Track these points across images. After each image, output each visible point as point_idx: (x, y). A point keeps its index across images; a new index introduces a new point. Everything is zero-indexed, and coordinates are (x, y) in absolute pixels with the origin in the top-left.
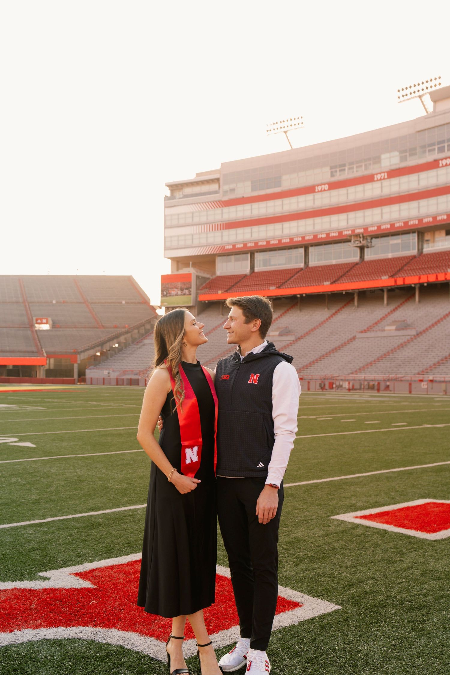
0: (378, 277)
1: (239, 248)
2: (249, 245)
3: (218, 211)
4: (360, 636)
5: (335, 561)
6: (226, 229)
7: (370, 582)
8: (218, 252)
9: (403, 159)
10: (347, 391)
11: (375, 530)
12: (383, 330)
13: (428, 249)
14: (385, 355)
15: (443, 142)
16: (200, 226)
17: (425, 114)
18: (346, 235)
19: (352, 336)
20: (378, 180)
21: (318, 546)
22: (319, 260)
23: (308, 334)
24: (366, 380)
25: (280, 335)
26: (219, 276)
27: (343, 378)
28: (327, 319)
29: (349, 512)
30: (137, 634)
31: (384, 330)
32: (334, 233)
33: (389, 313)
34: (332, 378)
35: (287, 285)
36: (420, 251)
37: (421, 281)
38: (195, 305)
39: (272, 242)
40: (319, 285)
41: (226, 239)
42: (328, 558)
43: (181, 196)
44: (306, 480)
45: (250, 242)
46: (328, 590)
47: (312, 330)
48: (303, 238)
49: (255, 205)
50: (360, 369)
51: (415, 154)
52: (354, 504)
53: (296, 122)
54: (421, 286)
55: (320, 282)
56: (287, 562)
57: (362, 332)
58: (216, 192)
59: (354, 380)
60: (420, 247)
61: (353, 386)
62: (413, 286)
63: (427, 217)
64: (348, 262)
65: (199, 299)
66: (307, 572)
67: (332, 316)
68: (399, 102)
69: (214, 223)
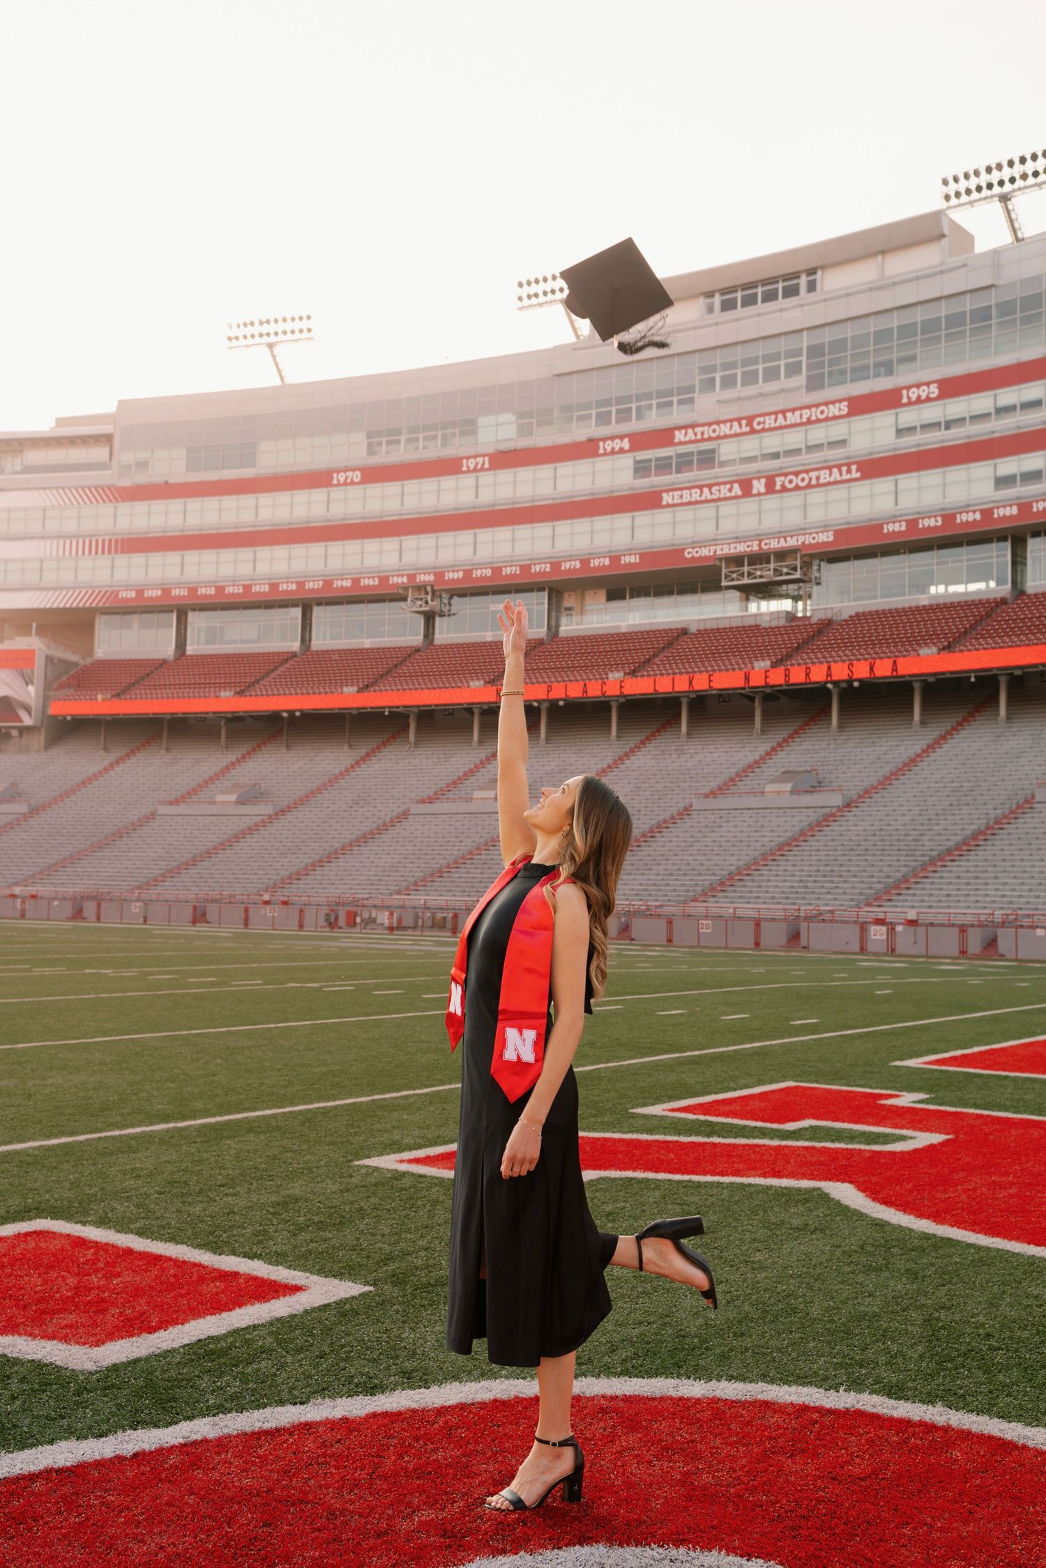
0: (461, 682)
1: (151, 598)
2: (176, 592)
3: (107, 510)
4: (404, 1322)
5: (362, 1227)
6: (122, 552)
7: (423, 1254)
8: (100, 605)
9: (524, 430)
10: (387, 932)
11: (435, 1181)
12: (469, 800)
13: (570, 627)
14: (471, 853)
15: (608, 402)
16: (61, 542)
17: (572, 339)
18: (396, 585)
19: (401, 809)
20: (468, 471)
21: (331, 1207)
22: (333, 637)
23: (303, 801)
24: (428, 908)
25: (240, 802)
26: (102, 661)
27: (378, 902)
28: (347, 770)
29: (389, 1154)
30: (24, 1338)
31: (472, 799)
32: (369, 578)
33: (482, 762)
34: (354, 902)
35: (261, 690)
36: (553, 629)
37: (552, 696)
38: (39, 724)
39: (229, 590)
40: (332, 693)
41: (121, 575)
42: (351, 1222)
43: (18, 468)
44: (305, 1103)
45: (179, 585)
46: (351, 1268)
47: (313, 793)
48: (301, 585)
49: (194, 504)
50: (416, 884)
51: (550, 423)
52: (397, 1141)
53: (297, 325)
54: (553, 705)
55: (335, 687)
56: (276, 1231)
57: (423, 801)
58: (102, 466)
59: (403, 907)
60: (553, 623)
61: (400, 920)
62: (535, 704)
63: (571, 558)
64: (398, 645)
65: (50, 712)
66: (314, 1245)
67: (358, 763)
68: (520, 309)
69: (94, 535)
